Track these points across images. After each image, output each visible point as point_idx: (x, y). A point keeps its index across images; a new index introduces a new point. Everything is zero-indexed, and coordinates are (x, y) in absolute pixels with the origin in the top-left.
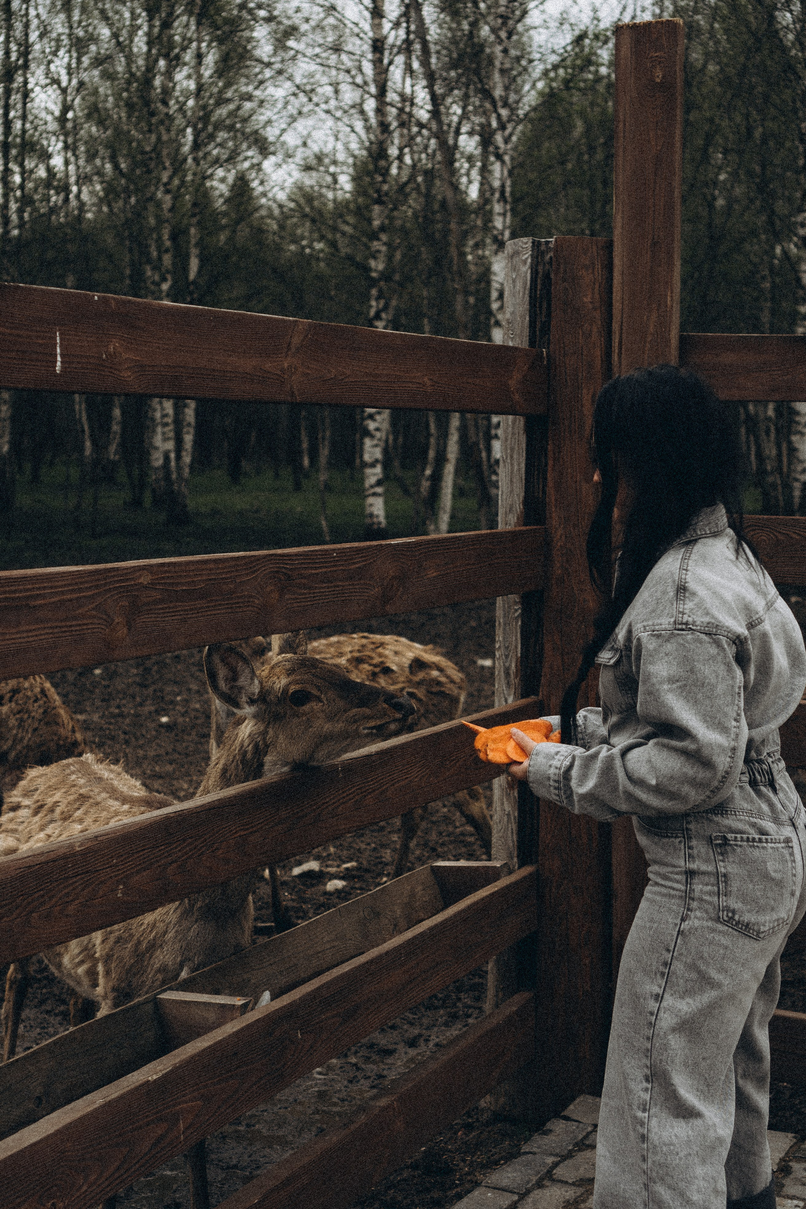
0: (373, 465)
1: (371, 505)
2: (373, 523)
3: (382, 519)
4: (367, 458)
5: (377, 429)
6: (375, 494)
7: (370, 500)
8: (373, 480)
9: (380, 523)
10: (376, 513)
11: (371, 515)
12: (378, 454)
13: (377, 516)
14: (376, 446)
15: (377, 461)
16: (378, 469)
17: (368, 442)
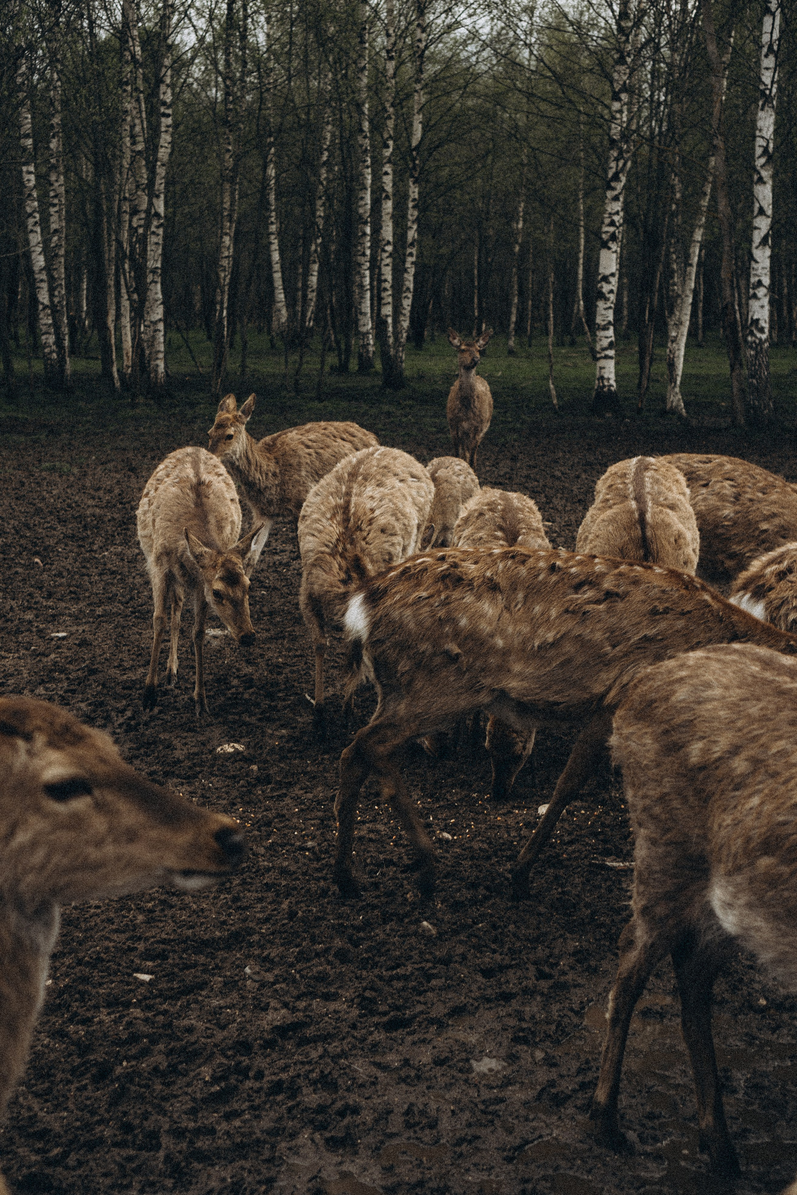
0: (605, 328)
1: (601, 368)
2: (604, 386)
3: (612, 382)
4: (599, 320)
5: (611, 291)
6: (607, 357)
7: (602, 363)
8: (605, 343)
9: (611, 386)
10: (606, 376)
11: (602, 378)
12: (610, 316)
13: (609, 379)
14: (610, 308)
15: (609, 323)
16: (611, 332)
17: (601, 304)
